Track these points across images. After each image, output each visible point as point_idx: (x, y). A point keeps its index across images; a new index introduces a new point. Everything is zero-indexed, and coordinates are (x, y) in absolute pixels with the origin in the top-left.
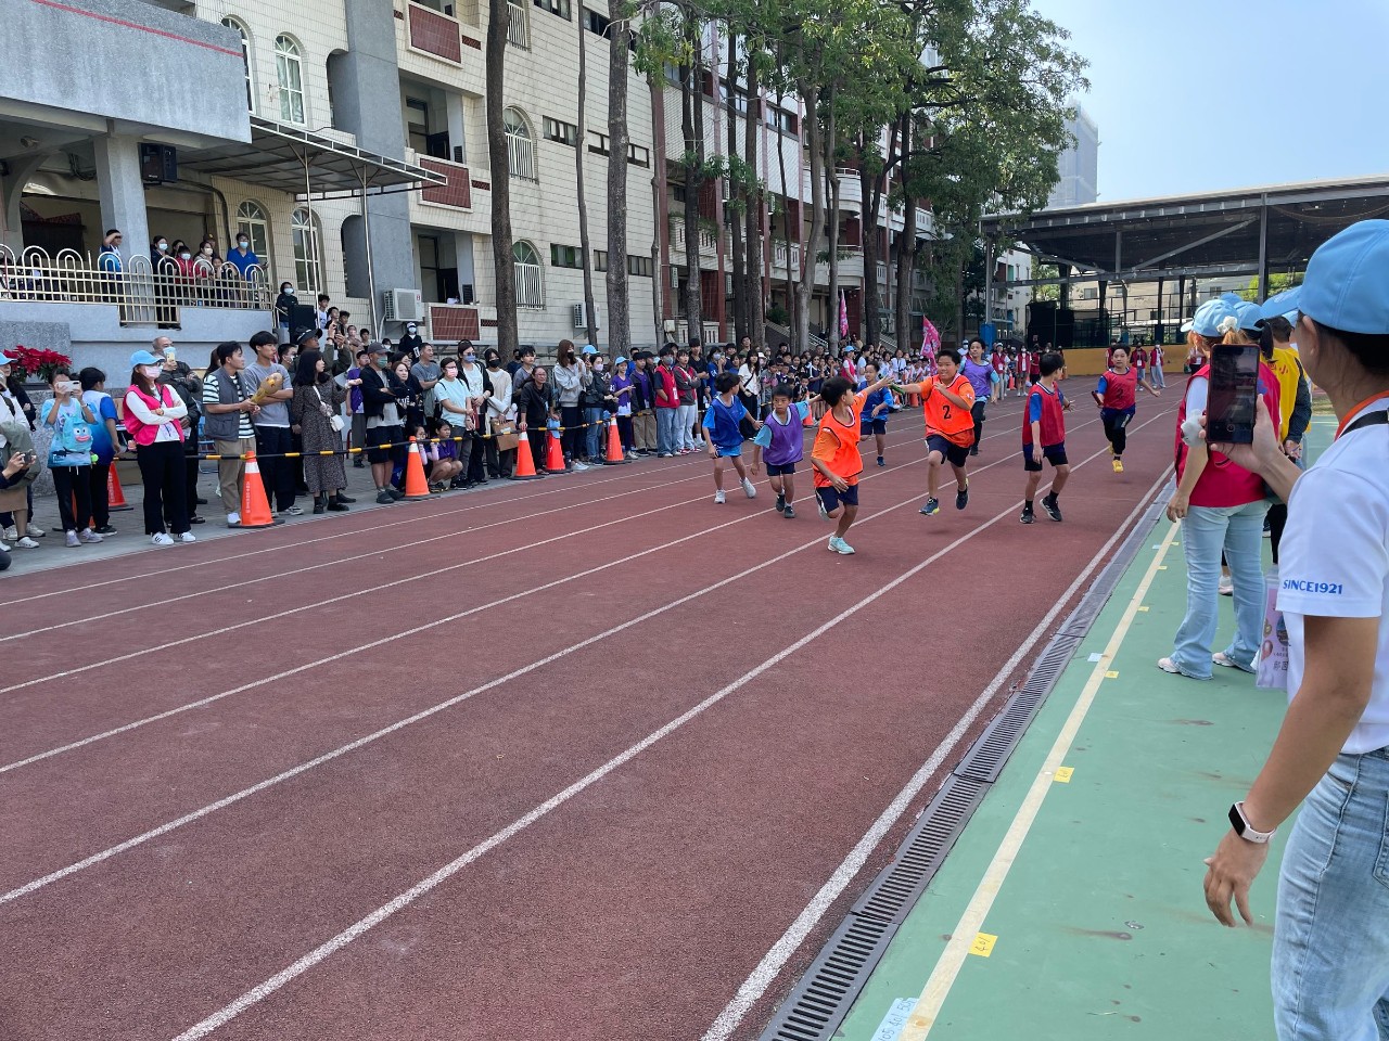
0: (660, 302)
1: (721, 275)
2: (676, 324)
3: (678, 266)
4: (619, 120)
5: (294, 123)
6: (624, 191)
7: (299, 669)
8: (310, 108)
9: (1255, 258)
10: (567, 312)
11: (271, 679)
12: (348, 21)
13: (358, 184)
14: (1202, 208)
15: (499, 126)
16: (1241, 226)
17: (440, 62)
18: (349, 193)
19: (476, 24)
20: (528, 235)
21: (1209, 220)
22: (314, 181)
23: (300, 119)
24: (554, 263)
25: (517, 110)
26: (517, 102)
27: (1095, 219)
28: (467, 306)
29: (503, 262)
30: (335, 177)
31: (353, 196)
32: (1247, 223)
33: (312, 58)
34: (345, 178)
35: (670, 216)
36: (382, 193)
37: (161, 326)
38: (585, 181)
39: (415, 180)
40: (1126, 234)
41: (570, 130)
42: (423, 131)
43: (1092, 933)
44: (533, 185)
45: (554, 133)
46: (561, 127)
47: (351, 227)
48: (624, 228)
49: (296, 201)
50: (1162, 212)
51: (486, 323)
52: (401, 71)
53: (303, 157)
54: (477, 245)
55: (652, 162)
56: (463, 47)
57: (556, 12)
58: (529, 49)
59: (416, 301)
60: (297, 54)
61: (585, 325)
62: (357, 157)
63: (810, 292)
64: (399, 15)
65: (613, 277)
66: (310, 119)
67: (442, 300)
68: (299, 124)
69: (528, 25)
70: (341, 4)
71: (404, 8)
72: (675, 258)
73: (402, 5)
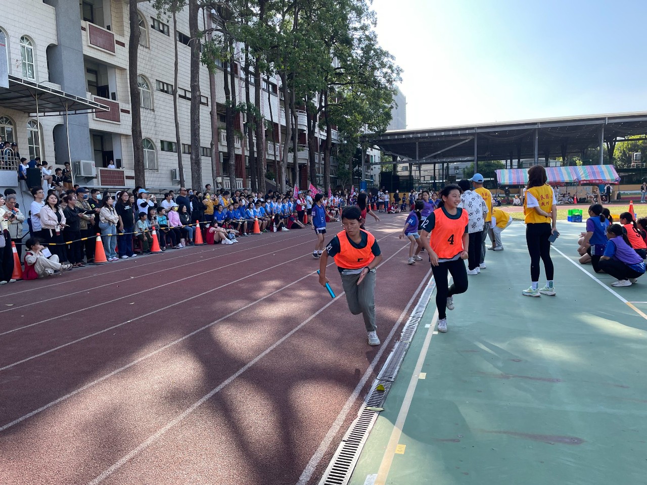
0: (215, 169)
1: (243, 157)
2: (223, 179)
3: (223, 153)
4: (196, 84)
5: (29, 79)
6: (199, 117)
7: (56, 349)
8: (37, 71)
9: (473, 155)
10: (169, 172)
11: (43, 354)
12: (57, 30)
13: (63, 109)
14: (451, 133)
15: (135, 84)
16: (467, 141)
17: (104, 52)
18: (58, 113)
19: (123, 35)
20: (149, 136)
21: (454, 138)
22: (40, 107)
23: (31, 76)
24: (163, 149)
25: (143, 76)
26: (143, 73)
27: (407, 136)
28: (118, 169)
29: (138, 149)
30: (50, 105)
31: (60, 115)
32: (469, 140)
33: (38, 47)
34: (56, 106)
35: (218, 129)
36: (76, 114)
38: (178, 111)
39: (92, 108)
40: (419, 143)
41: (170, 87)
42: (95, 85)
43: (443, 440)
44: (153, 113)
45: (162, 88)
46: (165, 85)
47: (58, 131)
48: (199, 134)
49: (29, 116)
50: (435, 134)
51: (128, 178)
52: (85, 56)
53: (35, 95)
54: (123, 140)
55: (210, 103)
56: (117, 46)
57: (162, 32)
58: (149, 48)
59: (92, 166)
60: (31, 45)
61: (178, 179)
62: (64, 96)
63: (286, 166)
64: (84, 29)
65: (194, 157)
66: (38, 77)
67: (105, 166)
68: (31, 79)
69: (149, 38)
70: (54, 22)
71: (87, 26)
72: (221, 149)
73: (85, 24)
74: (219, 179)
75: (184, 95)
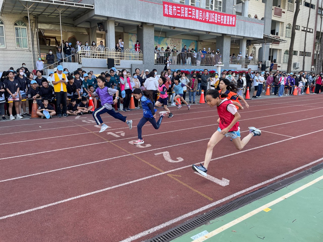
12: (265, 12)
17: (277, 17)
19: (285, 8)
20: (288, 49)
25: (289, 24)
35: (316, 43)
37: (245, 68)
41: (298, 27)
46: (297, 26)
47: (261, 49)
51: (278, 66)
52: (272, 20)
53: (265, 39)
54: (278, 51)
55: (314, 32)
56: (282, 13)
58: (293, 12)
59: (269, 63)
64: (273, 9)
69: (294, 7)
70: (264, 9)
71: (274, 8)
72: (315, 53)
73: (274, 7)
74: (313, 67)
75: (303, 30)
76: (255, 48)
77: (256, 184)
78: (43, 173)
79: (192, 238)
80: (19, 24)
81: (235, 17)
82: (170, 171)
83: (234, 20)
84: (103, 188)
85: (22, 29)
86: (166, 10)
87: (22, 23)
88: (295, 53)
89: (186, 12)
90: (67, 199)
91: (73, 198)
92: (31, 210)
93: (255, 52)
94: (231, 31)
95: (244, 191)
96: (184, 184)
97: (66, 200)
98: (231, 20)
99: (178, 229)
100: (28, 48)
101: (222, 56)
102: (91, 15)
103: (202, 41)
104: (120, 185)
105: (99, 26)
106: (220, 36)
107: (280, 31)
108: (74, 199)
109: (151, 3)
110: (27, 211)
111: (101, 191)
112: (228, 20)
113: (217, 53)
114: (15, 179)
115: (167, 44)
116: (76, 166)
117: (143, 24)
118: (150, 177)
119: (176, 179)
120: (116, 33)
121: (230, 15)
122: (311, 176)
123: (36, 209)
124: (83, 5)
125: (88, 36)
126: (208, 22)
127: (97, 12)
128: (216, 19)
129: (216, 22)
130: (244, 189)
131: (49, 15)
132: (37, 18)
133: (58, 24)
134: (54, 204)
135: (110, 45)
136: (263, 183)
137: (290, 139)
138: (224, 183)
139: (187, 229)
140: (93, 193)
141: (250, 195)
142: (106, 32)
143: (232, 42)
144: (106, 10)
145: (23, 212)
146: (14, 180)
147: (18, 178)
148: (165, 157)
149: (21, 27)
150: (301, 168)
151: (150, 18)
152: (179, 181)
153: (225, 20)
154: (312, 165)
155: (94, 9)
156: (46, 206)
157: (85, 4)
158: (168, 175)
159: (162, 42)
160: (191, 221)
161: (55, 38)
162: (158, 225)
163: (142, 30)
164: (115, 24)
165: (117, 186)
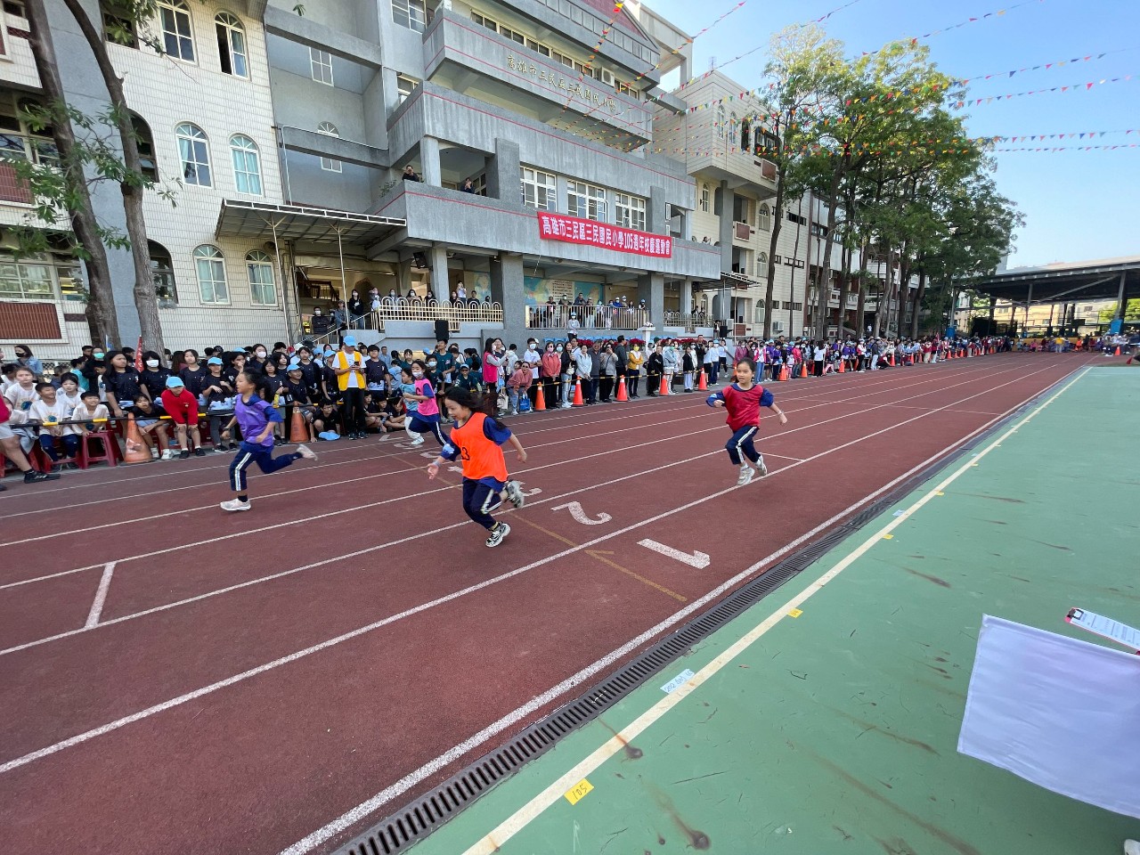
2: (808, 329)
12: (721, 232)
14: (1084, 272)
16: (1108, 280)
19: (754, 225)
20: (762, 297)
21: (1088, 277)
25: (763, 253)
26: (764, 250)
27: (1019, 279)
32: (1112, 278)
37: (692, 333)
41: (780, 258)
46: (777, 257)
47: (716, 299)
49: (702, 291)
51: (748, 329)
52: (733, 246)
54: (746, 302)
55: (805, 266)
56: (751, 234)
58: (769, 230)
59: (732, 323)
64: (734, 227)
70: (719, 226)
72: (810, 303)
73: (735, 223)
74: (806, 328)
75: (788, 263)
76: (705, 296)
77: (760, 559)
78: (328, 561)
79: (662, 688)
80: (257, 258)
81: (670, 241)
82: (590, 543)
83: (668, 246)
84: (458, 590)
85: (262, 266)
86: (546, 226)
87: (262, 254)
88: (775, 304)
89: (582, 231)
90: (385, 618)
91: (399, 616)
92: (312, 650)
93: (706, 304)
94: (665, 265)
95: (741, 576)
96: (624, 570)
97: (384, 622)
98: (662, 246)
99: (630, 669)
100: (276, 305)
101: (650, 312)
102: (400, 238)
103: (611, 284)
104: (493, 580)
105: (418, 259)
106: (645, 276)
107: (747, 265)
108: (403, 618)
109: (514, 216)
110: (301, 654)
111: (456, 595)
112: (658, 247)
113: (640, 306)
114: (267, 578)
115: (546, 291)
116: (395, 543)
117: (502, 254)
118: (552, 558)
119: (606, 561)
120: (449, 270)
121: (660, 237)
122: (855, 536)
123: (321, 646)
124: (384, 220)
125: (395, 279)
126: (623, 249)
127: (412, 232)
128: (636, 244)
129: (637, 249)
130: (741, 572)
131: (316, 239)
132: (293, 245)
133: (335, 255)
134: (359, 632)
135: (438, 295)
136: (773, 557)
137: (797, 464)
138: (700, 560)
139: (649, 671)
140: (439, 601)
141: (755, 583)
142: (431, 269)
143: (667, 286)
144: (430, 228)
145: (293, 657)
146: (266, 581)
147: (275, 576)
148: (573, 513)
149: (261, 263)
150: (832, 520)
151: (515, 243)
152: (613, 564)
153: (652, 247)
154: (852, 513)
155: (406, 227)
156: (342, 638)
157: (388, 218)
158: (587, 551)
159: (537, 287)
160: (652, 651)
161: (329, 283)
162: (589, 664)
163: (500, 265)
164: (448, 255)
165: (487, 583)
